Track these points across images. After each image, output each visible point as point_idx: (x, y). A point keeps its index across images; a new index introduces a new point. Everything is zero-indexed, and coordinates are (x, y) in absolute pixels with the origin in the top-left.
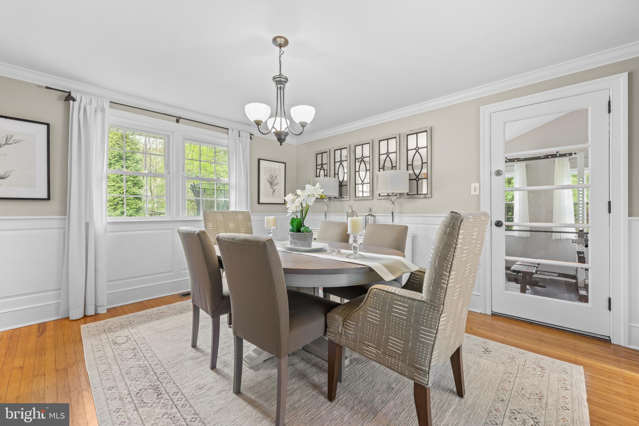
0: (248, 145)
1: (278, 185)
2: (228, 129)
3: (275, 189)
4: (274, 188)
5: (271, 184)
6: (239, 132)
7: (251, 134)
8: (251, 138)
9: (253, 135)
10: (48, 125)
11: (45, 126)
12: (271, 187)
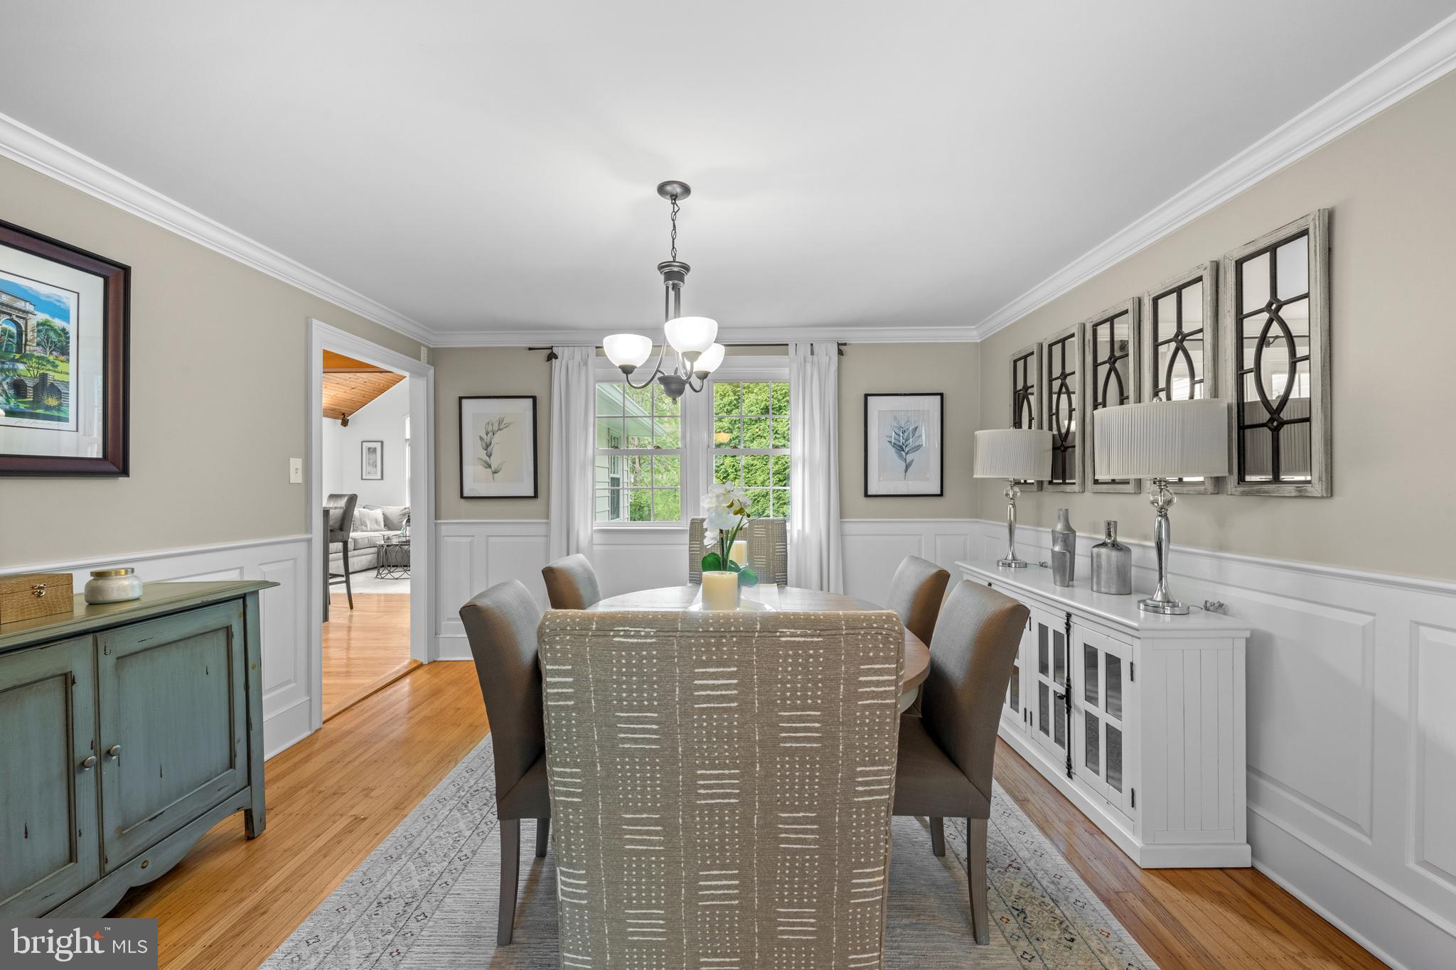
0: (834, 367)
1: (919, 450)
2: (787, 345)
3: (912, 461)
4: (909, 458)
5: (900, 448)
6: (812, 345)
7: (839, 344)
8: (840, 353)
9: (845, 344)
10: (534, 398)
11: (531, 400)
12: (901, 456)
